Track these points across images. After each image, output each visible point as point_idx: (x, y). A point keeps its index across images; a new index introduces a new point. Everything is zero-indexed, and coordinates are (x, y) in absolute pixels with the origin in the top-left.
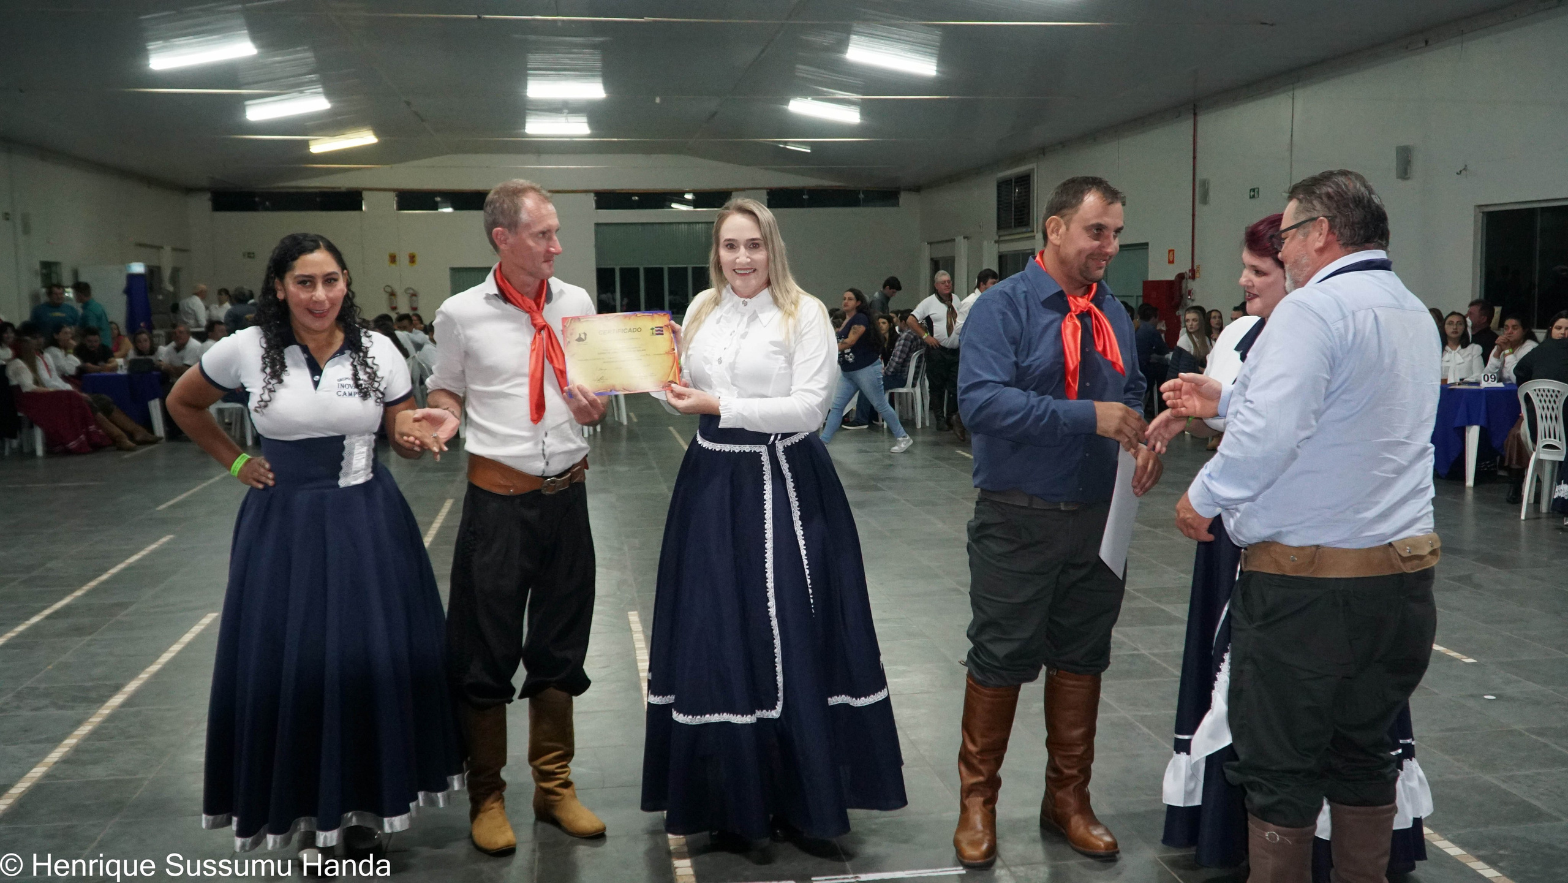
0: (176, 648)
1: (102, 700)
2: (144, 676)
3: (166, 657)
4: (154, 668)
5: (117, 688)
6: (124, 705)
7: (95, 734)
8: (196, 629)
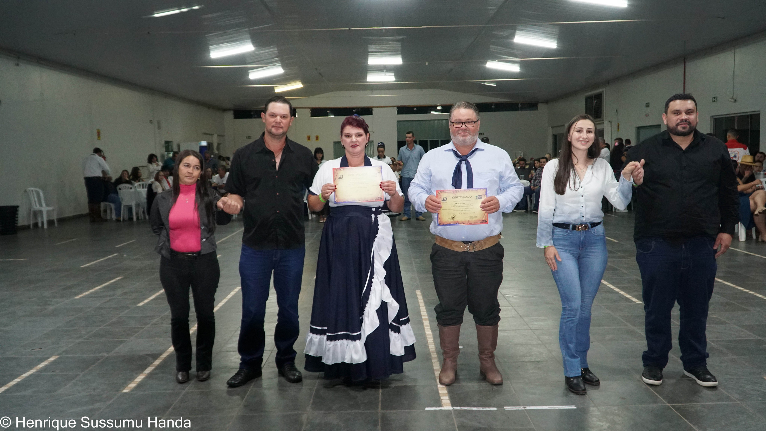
0: (225, 301)
3: (221, 305)
8: (233, 293)
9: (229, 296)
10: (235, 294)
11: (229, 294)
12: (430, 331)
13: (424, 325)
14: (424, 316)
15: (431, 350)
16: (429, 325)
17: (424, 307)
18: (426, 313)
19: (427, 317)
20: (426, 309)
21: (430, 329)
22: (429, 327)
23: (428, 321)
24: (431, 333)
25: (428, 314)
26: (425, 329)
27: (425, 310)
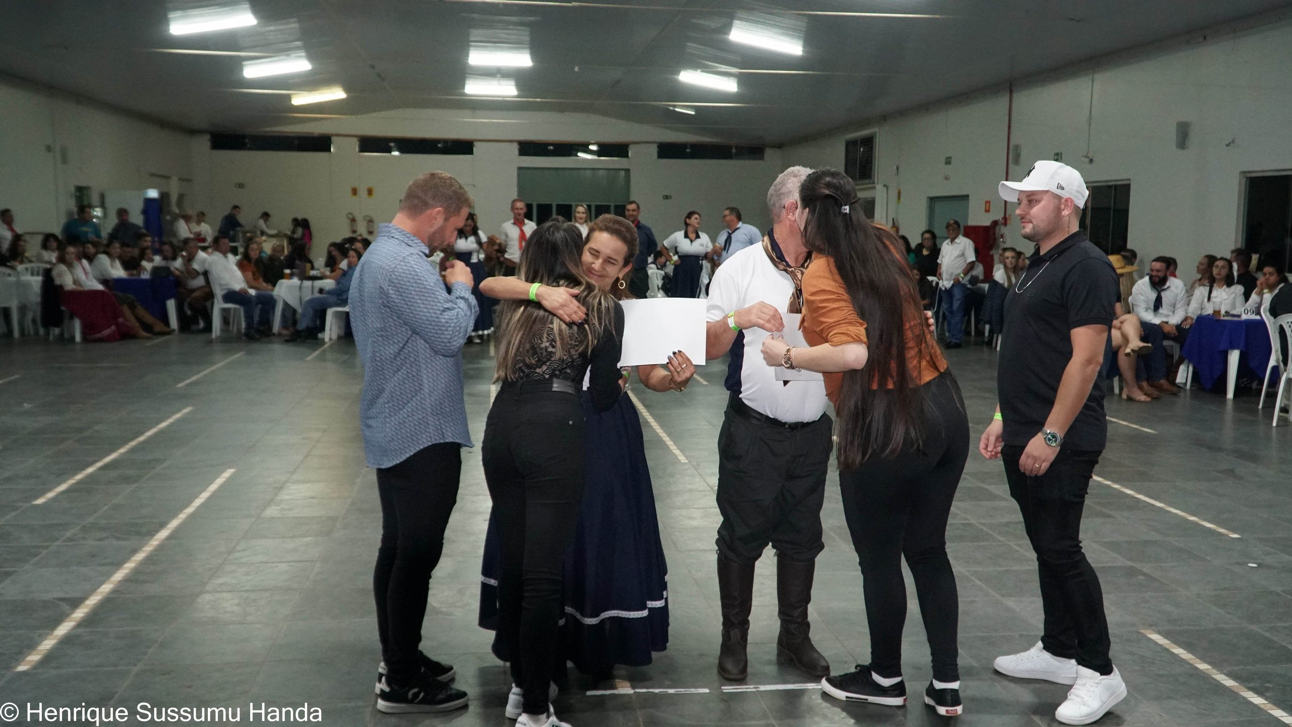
0: (205, 496)
1: (152, 533)
2: (182, 516)
3: (197, 502)
4: (190, 510)
5: (162, 525)
6: (169, 538)
7: (149, 560)
8: (219, 481)
9: (213, 487)
10: (225, 482)
11: (211, 484)
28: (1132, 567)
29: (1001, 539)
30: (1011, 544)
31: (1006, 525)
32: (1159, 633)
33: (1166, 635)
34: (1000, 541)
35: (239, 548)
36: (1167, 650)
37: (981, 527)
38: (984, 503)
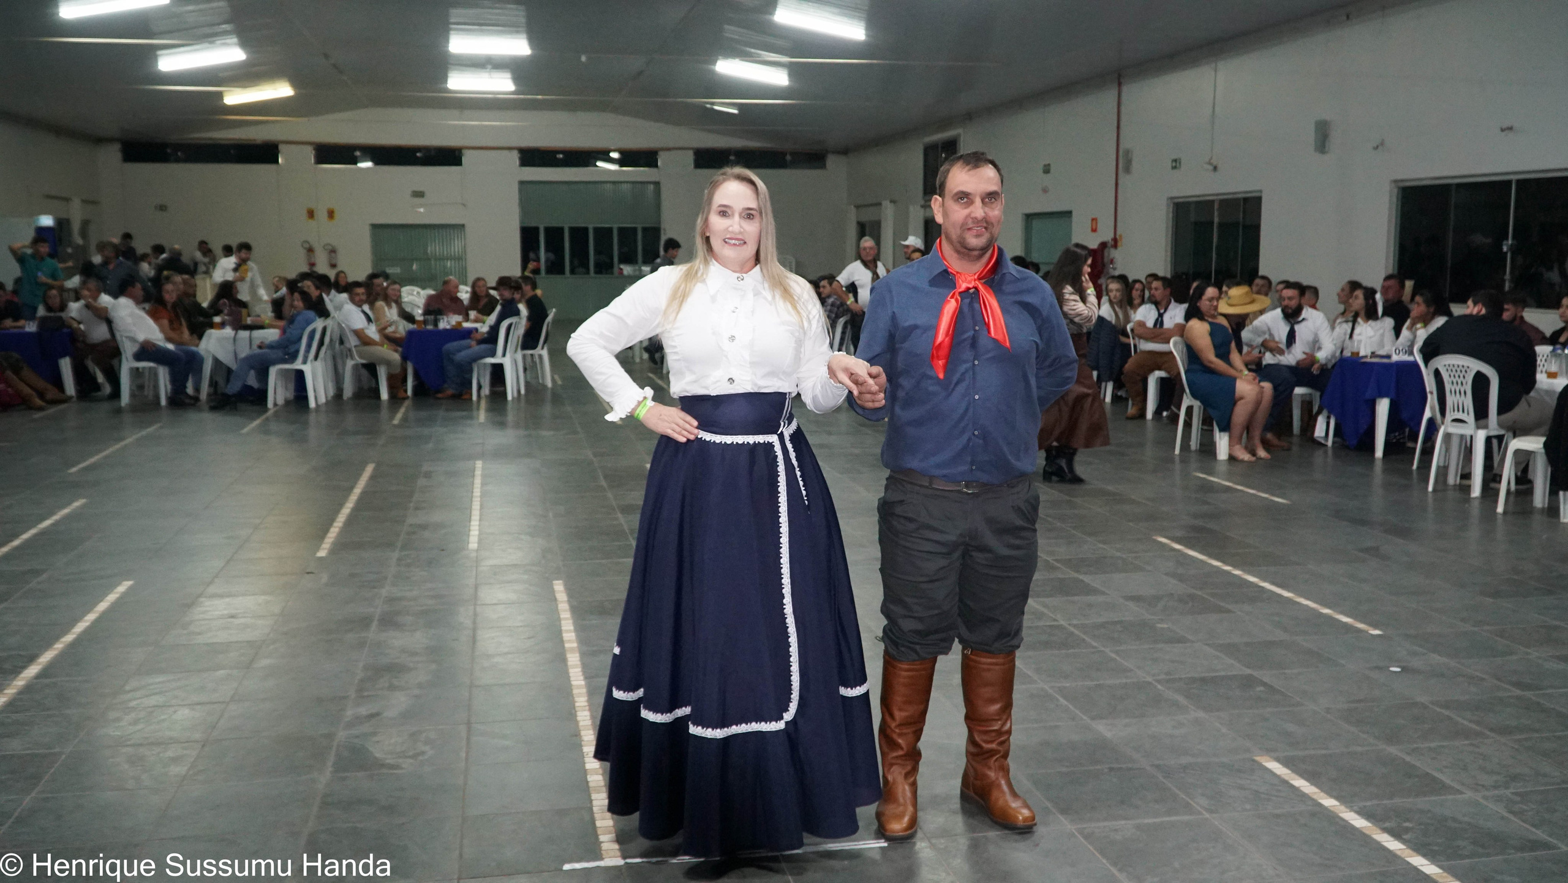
0: (91, 617)
1: (17, 670)
2: (59, 646)
3: (81, 627)
4: (69, 638)
5: (31, 659)
6: (39, 676)
7: (10, 706)
8: (112, 597)
9: (103, 606)
10: (118, 599)
11: (101, 601)
12: (582, 678)
13: (569, 663)
14: (569, 641)
15: (581, 724)
16: (579, 663)
17: (571, 621)
18: (573, 634)
19: (575, 645)
20: (575, 624)
21: (581, 674)
22: (580, 669)
23: (578, 655)
24: (583, 683)
25: (578, 636)
26: (571, 675)
27: (572, 628)
28: (1251, 675)
29: (1095, 644)
30: (1107, 650)
31: (1103, 625)
32: (1278, 760)
33: (1286, 762)
34: (1094, 647)
35: (127, 688)
36: (1286, 783)
37: (1072, 629)
38: (1076, 598)
